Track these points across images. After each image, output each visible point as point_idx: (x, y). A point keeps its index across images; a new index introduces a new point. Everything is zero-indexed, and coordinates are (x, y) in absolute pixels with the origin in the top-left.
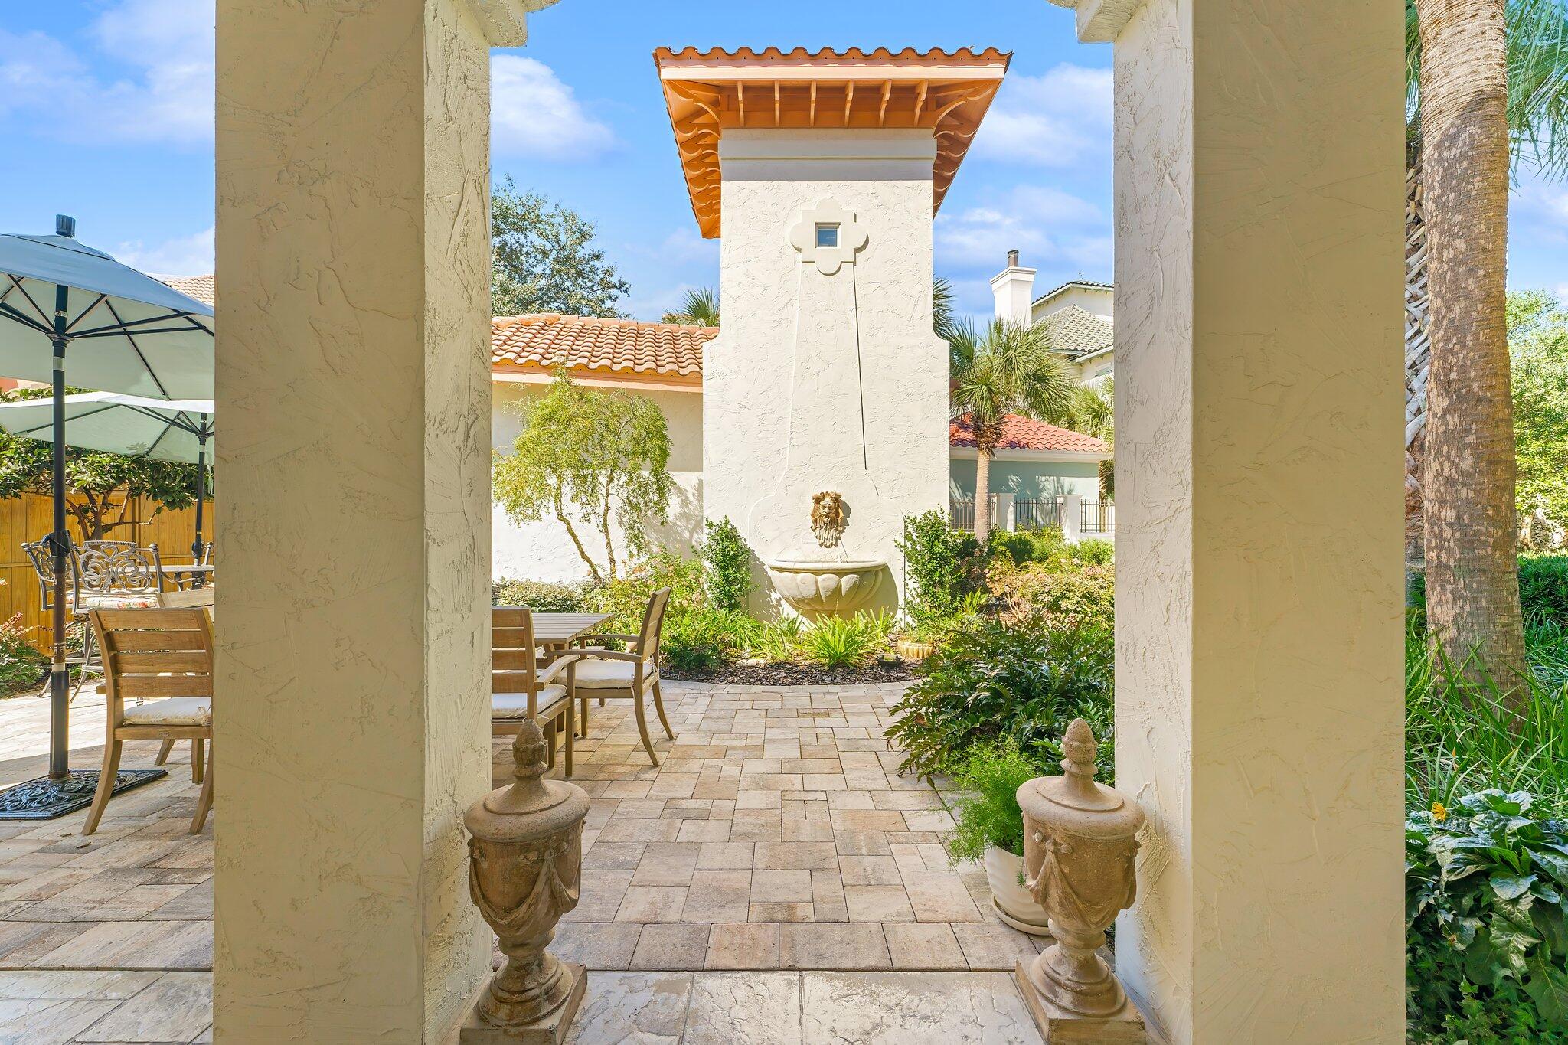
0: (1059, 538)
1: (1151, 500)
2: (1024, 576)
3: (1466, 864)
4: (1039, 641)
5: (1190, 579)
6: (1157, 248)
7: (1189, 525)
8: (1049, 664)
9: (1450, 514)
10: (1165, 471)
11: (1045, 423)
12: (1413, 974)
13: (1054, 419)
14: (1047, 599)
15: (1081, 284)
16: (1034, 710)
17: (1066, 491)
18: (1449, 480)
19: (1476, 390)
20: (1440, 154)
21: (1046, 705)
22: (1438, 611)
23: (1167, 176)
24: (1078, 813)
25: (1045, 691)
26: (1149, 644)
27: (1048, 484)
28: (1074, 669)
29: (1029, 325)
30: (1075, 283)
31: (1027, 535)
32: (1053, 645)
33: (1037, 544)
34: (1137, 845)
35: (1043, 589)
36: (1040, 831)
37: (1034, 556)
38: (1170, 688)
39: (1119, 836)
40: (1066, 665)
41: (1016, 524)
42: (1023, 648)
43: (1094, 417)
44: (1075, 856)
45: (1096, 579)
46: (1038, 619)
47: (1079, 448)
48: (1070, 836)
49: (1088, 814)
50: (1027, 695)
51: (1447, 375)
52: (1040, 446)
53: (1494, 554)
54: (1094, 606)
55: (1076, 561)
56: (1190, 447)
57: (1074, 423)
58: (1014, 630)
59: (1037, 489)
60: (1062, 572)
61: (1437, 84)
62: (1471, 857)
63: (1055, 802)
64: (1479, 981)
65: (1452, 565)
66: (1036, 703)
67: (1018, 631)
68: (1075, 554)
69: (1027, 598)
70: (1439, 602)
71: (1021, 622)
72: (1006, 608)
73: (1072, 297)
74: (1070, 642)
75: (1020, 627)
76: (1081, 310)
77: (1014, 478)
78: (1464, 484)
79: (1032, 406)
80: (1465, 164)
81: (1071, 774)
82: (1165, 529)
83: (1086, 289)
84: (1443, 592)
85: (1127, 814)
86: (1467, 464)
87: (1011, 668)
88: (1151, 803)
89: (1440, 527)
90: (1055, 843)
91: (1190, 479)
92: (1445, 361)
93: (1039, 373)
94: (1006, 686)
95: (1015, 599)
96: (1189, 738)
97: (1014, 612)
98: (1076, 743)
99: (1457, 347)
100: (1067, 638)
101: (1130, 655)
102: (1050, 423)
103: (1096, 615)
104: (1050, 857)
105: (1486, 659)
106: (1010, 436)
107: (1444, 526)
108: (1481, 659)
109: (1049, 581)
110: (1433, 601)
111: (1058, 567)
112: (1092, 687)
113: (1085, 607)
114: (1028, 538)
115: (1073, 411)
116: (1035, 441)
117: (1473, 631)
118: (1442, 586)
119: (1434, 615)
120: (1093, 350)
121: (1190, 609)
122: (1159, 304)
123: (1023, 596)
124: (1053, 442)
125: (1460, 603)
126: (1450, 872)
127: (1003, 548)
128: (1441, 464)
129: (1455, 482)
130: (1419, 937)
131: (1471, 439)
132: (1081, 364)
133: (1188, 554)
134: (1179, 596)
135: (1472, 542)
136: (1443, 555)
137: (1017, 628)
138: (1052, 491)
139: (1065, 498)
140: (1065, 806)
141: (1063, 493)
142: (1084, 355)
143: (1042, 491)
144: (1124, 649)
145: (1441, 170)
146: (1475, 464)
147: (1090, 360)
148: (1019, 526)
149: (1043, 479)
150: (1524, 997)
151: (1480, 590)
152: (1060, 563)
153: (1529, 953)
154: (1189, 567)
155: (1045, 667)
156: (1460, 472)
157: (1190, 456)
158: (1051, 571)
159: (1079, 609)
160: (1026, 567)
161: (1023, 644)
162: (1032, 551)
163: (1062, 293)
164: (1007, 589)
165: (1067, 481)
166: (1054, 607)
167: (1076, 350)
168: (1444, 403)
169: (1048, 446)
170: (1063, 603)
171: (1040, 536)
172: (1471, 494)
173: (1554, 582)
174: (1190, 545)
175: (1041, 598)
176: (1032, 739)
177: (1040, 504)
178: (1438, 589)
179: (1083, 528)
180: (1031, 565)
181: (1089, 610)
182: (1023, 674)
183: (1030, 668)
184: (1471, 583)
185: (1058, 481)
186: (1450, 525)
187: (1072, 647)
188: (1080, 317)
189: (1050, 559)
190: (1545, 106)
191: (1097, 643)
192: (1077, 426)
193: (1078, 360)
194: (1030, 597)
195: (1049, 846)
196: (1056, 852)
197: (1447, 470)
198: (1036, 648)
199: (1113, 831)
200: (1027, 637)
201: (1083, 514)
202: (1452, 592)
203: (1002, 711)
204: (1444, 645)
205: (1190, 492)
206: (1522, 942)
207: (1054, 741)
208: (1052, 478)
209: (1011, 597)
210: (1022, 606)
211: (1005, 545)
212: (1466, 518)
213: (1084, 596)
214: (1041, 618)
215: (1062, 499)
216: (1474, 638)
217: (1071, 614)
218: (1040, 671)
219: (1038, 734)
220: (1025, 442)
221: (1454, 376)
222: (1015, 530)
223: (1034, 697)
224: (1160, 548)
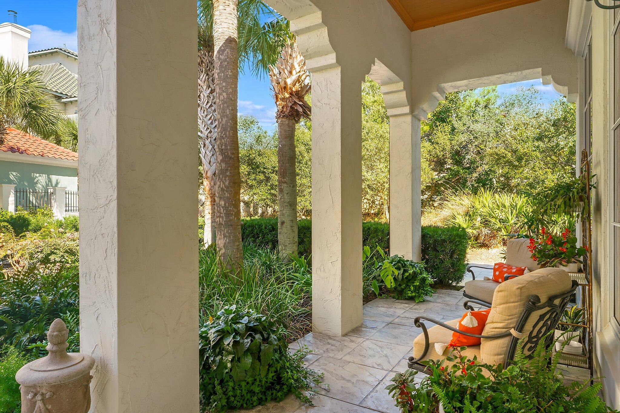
0: (51, 216)
1: (98, 195)
2: (23, 242)
3: (217, 337)
4: (33, 284)
5: (116, 235)
6: (100, 64)
7: (116, 208)
8: (40, 296)
9: (222, 203)
10: (104, 180)
11: (39, 138)
12: (202, 387)
13: (46, 136)
14: (40, 256)
15: (65, 51)
16: (30, 327)
17: (54, 184)
18: (222, 189)
19: (230, 154)
20: (219, 56)
21: (38, 322)
22: (219, 242)
23: (104, 29)
24: (57, 372)
25: (38, 314)
26: (97, 270)
27: (41, 179)
28: (57, 297)
29: (26, 68)
30: (61, 49)
31: (25, 213)
32: (44, 284)
33: (33, 220)
34: (91, 377)
35: (37, 250)
36: (32, 392)
37: (30, 228)
38: (107, 292)
39: (81, 375)
40: (52, 294)
41: (16, 206)
42: (21, 289)
43: (74, 139)
44: (55, 396)
45: (74, 240)
46: (32, 269)
47: (64, 158)
48: (51, 387)
49: (62, 370)
50: (24, 318)
51: (222, 147)
52: (36, 153)
53: (234, 219)
54: (73, 257)
55: (61, 230)
56: (116, 169)
57: (61, 141)
58: (14, 278)
59: (33, 183)
60: (51, 238)
61: (218, 27)
62: (219, 333)
63: (42, 371)
64: (220, 379)
65: (223, 223)
66: (32, 322)
67: (18, 279)
68: (61, 226)
69: (26, 257)
70: (220, 239)
71: (20, 272)
72: (9, 266)
73: (60, 58)
74: (55, 280)
75: (19, 276)
76: (65, 68)
77: (14, 174)
78: (227, 191)
79: (29, 125)
80: (226, 63)
81: (53, 352)
82: (105, 210)
83: (68, 56)
84: (221, 235)
85: (85, 363)
86: (227, 183)
87: (12, 303)
88: (98, 354)
89: (220, 208)
90: (43, 394)
91: (116, 185)
92: (221, 141)
93: (34, 104)
94: (8, 317)
95: (16, 258)
96: (116, 314)
97: (15, 268)
98: (55, 333)
99: (224, 136)
100: (53, 278)
101: (88, 278)
102: (43, 138)
103: (74, 263)
104: (39, 404)
105: (233, 259)
106: (11, 144)
107: (221, 208)
108: (231, 260)
109: (42, 244)
110: (218, 238)
111: (49, 234)
112: (70, 304)
113: (67, 258)
114: (27, 216)
115: (60, 133)
116: (31, 150)
117: (229, 249)
118: (221, 232)
119: (218, 244)
120: (73, 96)
121: (116, 250)
122: (101, 94)
123: (22, 255)
124: (45, 152)
125: (225, 239)
126: (213, 341)
127: (6, 224)
128: (220, 182)
129: (224, 190)
130: (204, 371)
131: (228, 173)
132: (65, 104)
133: (115, 223)
134: (111, 244)
135: (229, 214)
136: (221, 219)
137: (16, 277)
138: (44, 184)
139: (55, 190)
140: (49, 371)
141: (52, 186)
142: (67, 98)
143: (36, 183)
144: (84, 276)
145: (219, 63)
146: (229, 184)
147: (71, 102)
148: (19, 207)
149: (38, 175)
150: (231, 377)
151: (231, 233)
152: (50, 232)
153: (232, 361)
154: (116, 229)
155: (38, 298)
156: (225, 187)
157: (116, 174)
158: (44, 237)
159: (63, 260)
160: (25, 236)
161: (21, 286)
162: (29, 225)
163: (52, 53)
164: (9, 252)
165: (54, 178)
166: (45, 261)
167: (62, 93)
168: (221, 158)
169: (41, 153)
170: (52, 257)
171: (34, 213)
172: (228, 195)
173: (253, 228)
174: (116, 218)
175: (36, 256)
176: (28, 345)
177: (34, 192)
178: (219, 233)
179: (67, 209)
180: (29, 234)
181: (70, 260)
182: (21, 306)
183: (26, 301)
184: (228, 230)
185: (49, 178)
186: (223, 207)
187: (57, 283)
188: (65, 73)
189: (43, 229)
190: (251, 48)
191: (73, 277)
192: (62, 143)
193: (63, 100)
194: (27, 256)
195: (39, 397)
196: (43, 400)
197: (222, 185)
198: (31, 287)
199: (77, 374)
200: (25, 281)
201: (67, 200)
202: (223, 235)
203: (5, 334)
204: (221, 256)
205: (116, 192)
206: (230, 358)
207: (44, 341)
208: (44, 175)
209: (12, 258)
210: (21, 263)
211: (7, 221)
212: (227, 204)
213: (66, 252)
214: (35, 268)
215: (52, 190)
216: (229, 252)
217: (57, 264)
218: (34, 302)
219: (33, 341)
220: (23, 148)
221: (223, 147)
222: (16, 210)
223: (30, 319)
224: (102, 220)
